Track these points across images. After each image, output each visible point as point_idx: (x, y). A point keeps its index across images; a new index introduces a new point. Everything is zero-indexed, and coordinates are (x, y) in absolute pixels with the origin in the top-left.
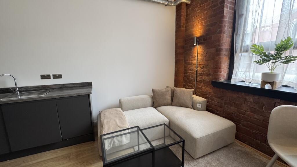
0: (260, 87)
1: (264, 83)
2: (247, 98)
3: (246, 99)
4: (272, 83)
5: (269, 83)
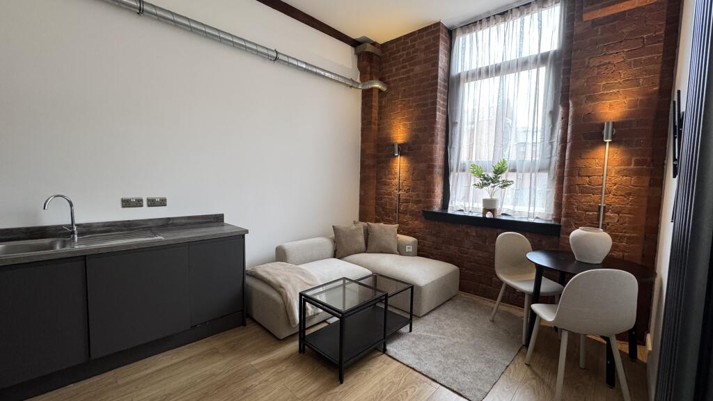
0: (481, 216)
1: (485, 211)
2: (469, 231)
4: (493, 211)
5: (490, 210)
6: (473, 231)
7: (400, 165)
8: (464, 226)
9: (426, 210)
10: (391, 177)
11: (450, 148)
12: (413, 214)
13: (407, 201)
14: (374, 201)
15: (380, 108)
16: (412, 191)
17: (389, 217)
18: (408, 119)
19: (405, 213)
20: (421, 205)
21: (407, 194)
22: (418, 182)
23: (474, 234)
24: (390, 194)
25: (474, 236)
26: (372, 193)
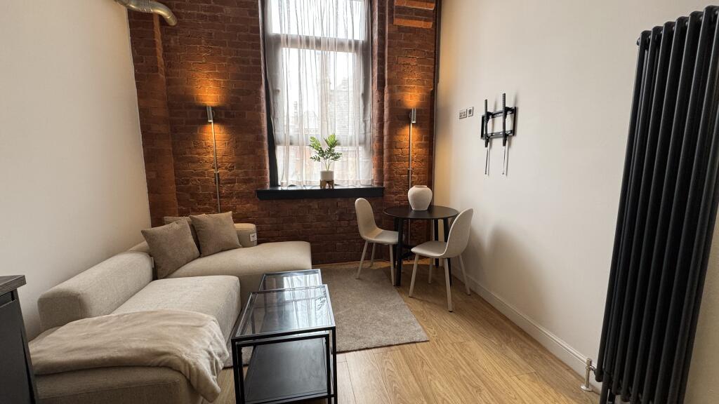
1: (323, 183)
2: (311, 204)
3: (310, 206)
4: (331, 182)
5: (328, 182)
6: (315, 204)
7: (214, 135)
8: (305, 201)
9: (259, 189)
10: (200, 151)
11: (274, 118)
12: (241, 196)
13: (232, 182)
14: (175, 186)
15: (166, 49)
16: (239, 168)
17: (205, 204)
18: (219, 75)
19: (229, 196)
20: (252, 184)
21: (230, 173)
22: (246, 157)
23: (317, 207)
24: (203, 174)
25: (316, 209)
26: (170, 175)
